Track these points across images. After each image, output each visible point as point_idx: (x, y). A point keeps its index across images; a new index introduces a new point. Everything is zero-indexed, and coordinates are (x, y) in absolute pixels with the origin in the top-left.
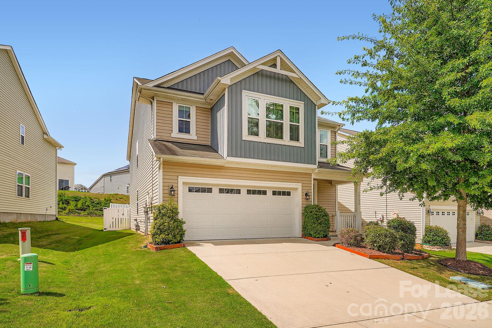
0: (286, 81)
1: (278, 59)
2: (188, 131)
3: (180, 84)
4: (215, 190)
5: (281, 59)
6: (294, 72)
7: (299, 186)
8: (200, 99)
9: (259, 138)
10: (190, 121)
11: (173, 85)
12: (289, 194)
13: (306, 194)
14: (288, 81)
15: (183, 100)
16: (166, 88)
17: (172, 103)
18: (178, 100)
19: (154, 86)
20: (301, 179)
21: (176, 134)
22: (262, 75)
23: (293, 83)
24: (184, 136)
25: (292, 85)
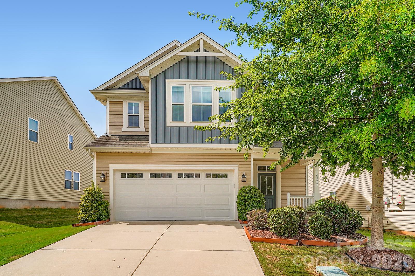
0: (215, 62)
1: (202, 43)
2: (137, 125)
3: (130, 84)
4: (146, 176)
5: (204, 41)
6: (221, 52)
7: (235, 167)
8: (144, 94)
9: (185, 123)
10: (138, 116)
11: (123, 86)
12: (225, 176)
13: (244, 176)
14: (218, 62)
15: (132, 97)
16: (117, 89)
17: (122, 101)
18: (127, 98)
19: (104, 89)
20: (237, 160)
21: (126, 128)
22: (188, 61)
23: (223, 62)
24: (134, 129)
25: (222, 66)
